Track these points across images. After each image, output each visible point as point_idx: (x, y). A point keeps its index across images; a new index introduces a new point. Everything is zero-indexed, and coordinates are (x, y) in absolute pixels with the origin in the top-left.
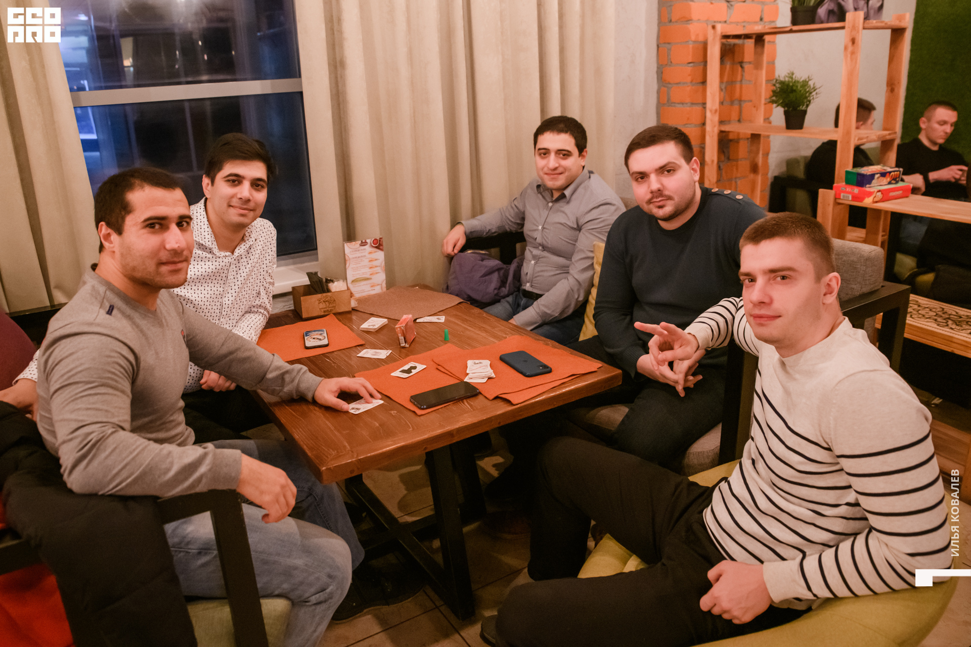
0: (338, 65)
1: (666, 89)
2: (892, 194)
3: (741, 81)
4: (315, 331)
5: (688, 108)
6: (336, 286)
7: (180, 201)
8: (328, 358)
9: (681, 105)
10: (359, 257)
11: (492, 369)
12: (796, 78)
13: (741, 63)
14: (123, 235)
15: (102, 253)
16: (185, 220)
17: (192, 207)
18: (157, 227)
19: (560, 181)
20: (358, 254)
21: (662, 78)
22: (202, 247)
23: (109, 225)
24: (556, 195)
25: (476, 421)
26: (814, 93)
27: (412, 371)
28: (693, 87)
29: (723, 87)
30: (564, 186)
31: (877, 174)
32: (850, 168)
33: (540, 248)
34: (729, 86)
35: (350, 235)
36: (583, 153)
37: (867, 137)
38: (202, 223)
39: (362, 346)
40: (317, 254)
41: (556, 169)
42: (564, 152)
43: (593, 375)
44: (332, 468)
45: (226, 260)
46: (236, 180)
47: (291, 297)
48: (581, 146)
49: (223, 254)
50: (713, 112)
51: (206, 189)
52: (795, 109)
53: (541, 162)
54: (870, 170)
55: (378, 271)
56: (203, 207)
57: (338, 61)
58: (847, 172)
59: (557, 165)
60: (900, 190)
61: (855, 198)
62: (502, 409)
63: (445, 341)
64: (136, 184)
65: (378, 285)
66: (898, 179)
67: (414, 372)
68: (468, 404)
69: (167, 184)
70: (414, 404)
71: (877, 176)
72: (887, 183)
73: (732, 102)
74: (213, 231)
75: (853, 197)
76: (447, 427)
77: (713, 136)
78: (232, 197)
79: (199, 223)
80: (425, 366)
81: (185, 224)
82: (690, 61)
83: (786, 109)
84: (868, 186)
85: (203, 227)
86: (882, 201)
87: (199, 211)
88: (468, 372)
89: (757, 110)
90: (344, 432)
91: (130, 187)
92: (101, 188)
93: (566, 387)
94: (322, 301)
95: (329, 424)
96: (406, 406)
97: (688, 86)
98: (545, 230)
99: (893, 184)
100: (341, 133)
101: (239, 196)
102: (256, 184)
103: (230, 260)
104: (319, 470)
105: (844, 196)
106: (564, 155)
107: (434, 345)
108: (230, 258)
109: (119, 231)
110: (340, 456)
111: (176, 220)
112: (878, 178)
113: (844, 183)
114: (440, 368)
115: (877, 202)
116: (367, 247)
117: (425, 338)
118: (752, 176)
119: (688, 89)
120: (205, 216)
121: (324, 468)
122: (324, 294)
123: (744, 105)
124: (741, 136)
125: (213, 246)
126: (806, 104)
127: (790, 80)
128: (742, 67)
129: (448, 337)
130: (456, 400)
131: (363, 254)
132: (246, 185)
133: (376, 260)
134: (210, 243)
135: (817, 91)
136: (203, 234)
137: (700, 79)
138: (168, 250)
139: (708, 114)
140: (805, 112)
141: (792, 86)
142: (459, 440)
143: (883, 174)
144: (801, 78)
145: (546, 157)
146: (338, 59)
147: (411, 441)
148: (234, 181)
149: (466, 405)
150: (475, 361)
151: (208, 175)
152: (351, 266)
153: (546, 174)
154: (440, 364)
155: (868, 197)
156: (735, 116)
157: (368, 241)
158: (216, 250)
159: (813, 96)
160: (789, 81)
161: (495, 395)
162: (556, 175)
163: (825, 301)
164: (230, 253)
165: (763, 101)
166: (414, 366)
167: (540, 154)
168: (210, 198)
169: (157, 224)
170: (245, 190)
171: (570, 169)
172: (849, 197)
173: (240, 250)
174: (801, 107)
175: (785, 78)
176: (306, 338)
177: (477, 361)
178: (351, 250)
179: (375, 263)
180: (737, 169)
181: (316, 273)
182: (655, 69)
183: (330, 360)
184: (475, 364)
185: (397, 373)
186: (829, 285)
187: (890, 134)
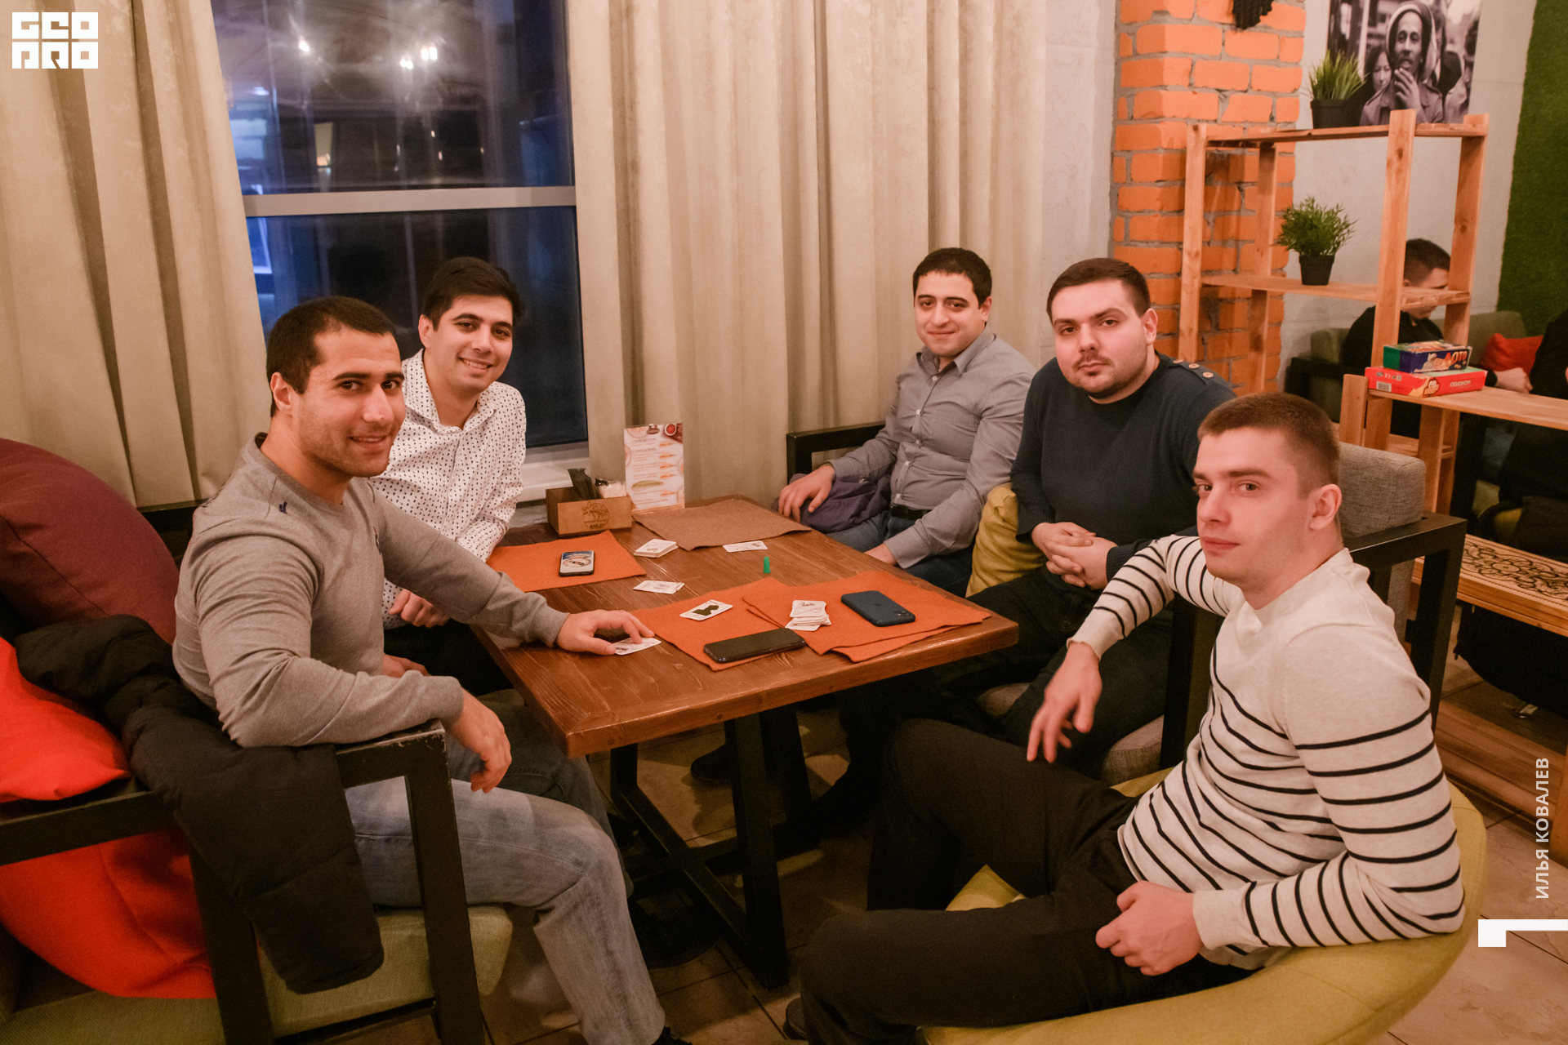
0: (629, 168)
1: (1124, 219)
2: (1453, 384)
3: (1239, 210)
4: (577, 553)
5: (1155, 249)
6: (609, 491)
7: (389, 351)
8: (592, 590)
9: (1145, 245)
10: (645, 450)
11: (827, 613)
12: (1318, 208)
13: (1239, 183)
14: (305, 395)
15: (274, 418)
16: (394, 379)
17: (404, 362)
18: (354, 386)
19: (951, 344)
20: (645, 446)
21: (1117, 203)
22: (418, 418)
23: (286, 377)
24: (943, 365)
25: (796, 682)
26: (1345, 231)
27: (712, 611)
28: (1164, 218)
29: (1211, 219)
30: (955, 353)
31: (1432, 353)
32: (1393, 344)
33: (918, 442)
34: (1219, 216)
35: (637, 416)
36: (984, 303)
37: (1422, 298)
38: (419, 386)
39: (643, 576)
40: (588, 446)
41: (944, 325)
42: (957, 301)
43: (977, 627)
44: (583, 735)
45: (453, 437)
46: (470, 323)
47: (544, 507)
48: (983, 291)
49: (448, 429)
50: (1193, 255)
51: (425, 335)
52: (1316, 254)
53: (923, 316)
54: (1421, 348)
55: (672, 473)
56: (420, 362)
57: (629, 163)
58: (1387, 350)
59: (946, 320)
60: (1467, 379)
61: (1397, 389)
62: (836, 667)
63: (765, 574)
64: (330, 324)
65: (673, 493)
66: (1464, 363)
67: (714, 613)
68: (787, 659)
69: (372, 327)
70: (710, 657)
71: (1431, 357)
72: (1447, 368)
73: (1224, 242)
74: (434, 396)
75: (1394, 387)
76: (753, 688)
77: (1191, 292)
78: (466, 346)
79: (415, 385)
80: (731, 606)
81: (394, 385)
82: (1159, 179)
83: (1303, 253)
84: (1416, 371)
85: (420, 390)
86: (1437, 394)
87: (414, 367)
88: (791, 615)
89: (1262, 255)
90: (605, 688)
91: (321, 327)
92: (279, 326)
93: (932, 643)
94: (588, 510)
95: (584, 677)
96: (697, 658)
97: (1156, 216)
98: (925, 415)
99: (1456, 369)
100: (630, 268)
101: (474, 346)
102: (497, 329)
103: (458, 437)
104: (564, 735)
105: (1380, 385)
106: (956, 305)
107: (747, 578)
108: (458, 435)
109: (301, 389)
110: (596, 719)
111: (381, 380)
112: (1433, 359)
113: (1382, 367)
114: (753, 610)
115: (1429, 396)
116: (658, 436)
117: (736, 569)
118: (1253, 355)
119: (1156, 220)
120: (424, 375)
121: (570, 734)
122: (593, 501)
123: (1243, 247)
124: (1238, 294)
125: (434, 418)
126: (1332, 247)
127: (1309, 209)
128: (1240, 190)
129: (770, 568)
130: (771, 652)
131: (651, 447)
132: (485, 330)
133: (671, 456)
134: (429, 413)
135: (1350, 227)
136: (420, 399)
137: (1173, 206)
138: (366, 422)
139: (1186, 259)
140: (1331, 259)
141: (1311, 220)
142: (768, 708)
143: (1441, 355)
144: (1325, 208)
145: (931, 308)
146: (629, 160)
147: (698, 704)
148: (466, 325)
149: (784, 660)
150: (804, 601)
151: (428, 315)
152: (633, 463)
153: (930, 333)
154: (754, 604)
155: (1417, 387)
156: (1228, 263)
157: (660, 427)
158: (436, 425)
159: (1344, 235)
160: (1307, 212)
161: (828, 648)
162: (944, 335)
163: (1312, 526)
164: (457, 428)
165: (1271, 241)
166: (714, 605)
167: (922, 304)
168: (430, 348)
169: (354, 383)
170: (483, 338)
171: (965, 327)
172: (1387, 387)
173: (472, 424)
174: (1325, 251)
175: (1301, 206)
176: (563, 561)
177: (806, 602)
178: (634, 439)
179: (669, 461)
180: (1230, 344)
181: (582, 471)
182: (1108, 190)
183: (594, 592)
184: (804, 605)
185: (689, 614)
186: (1322, 502)
187: (1458, 295)
